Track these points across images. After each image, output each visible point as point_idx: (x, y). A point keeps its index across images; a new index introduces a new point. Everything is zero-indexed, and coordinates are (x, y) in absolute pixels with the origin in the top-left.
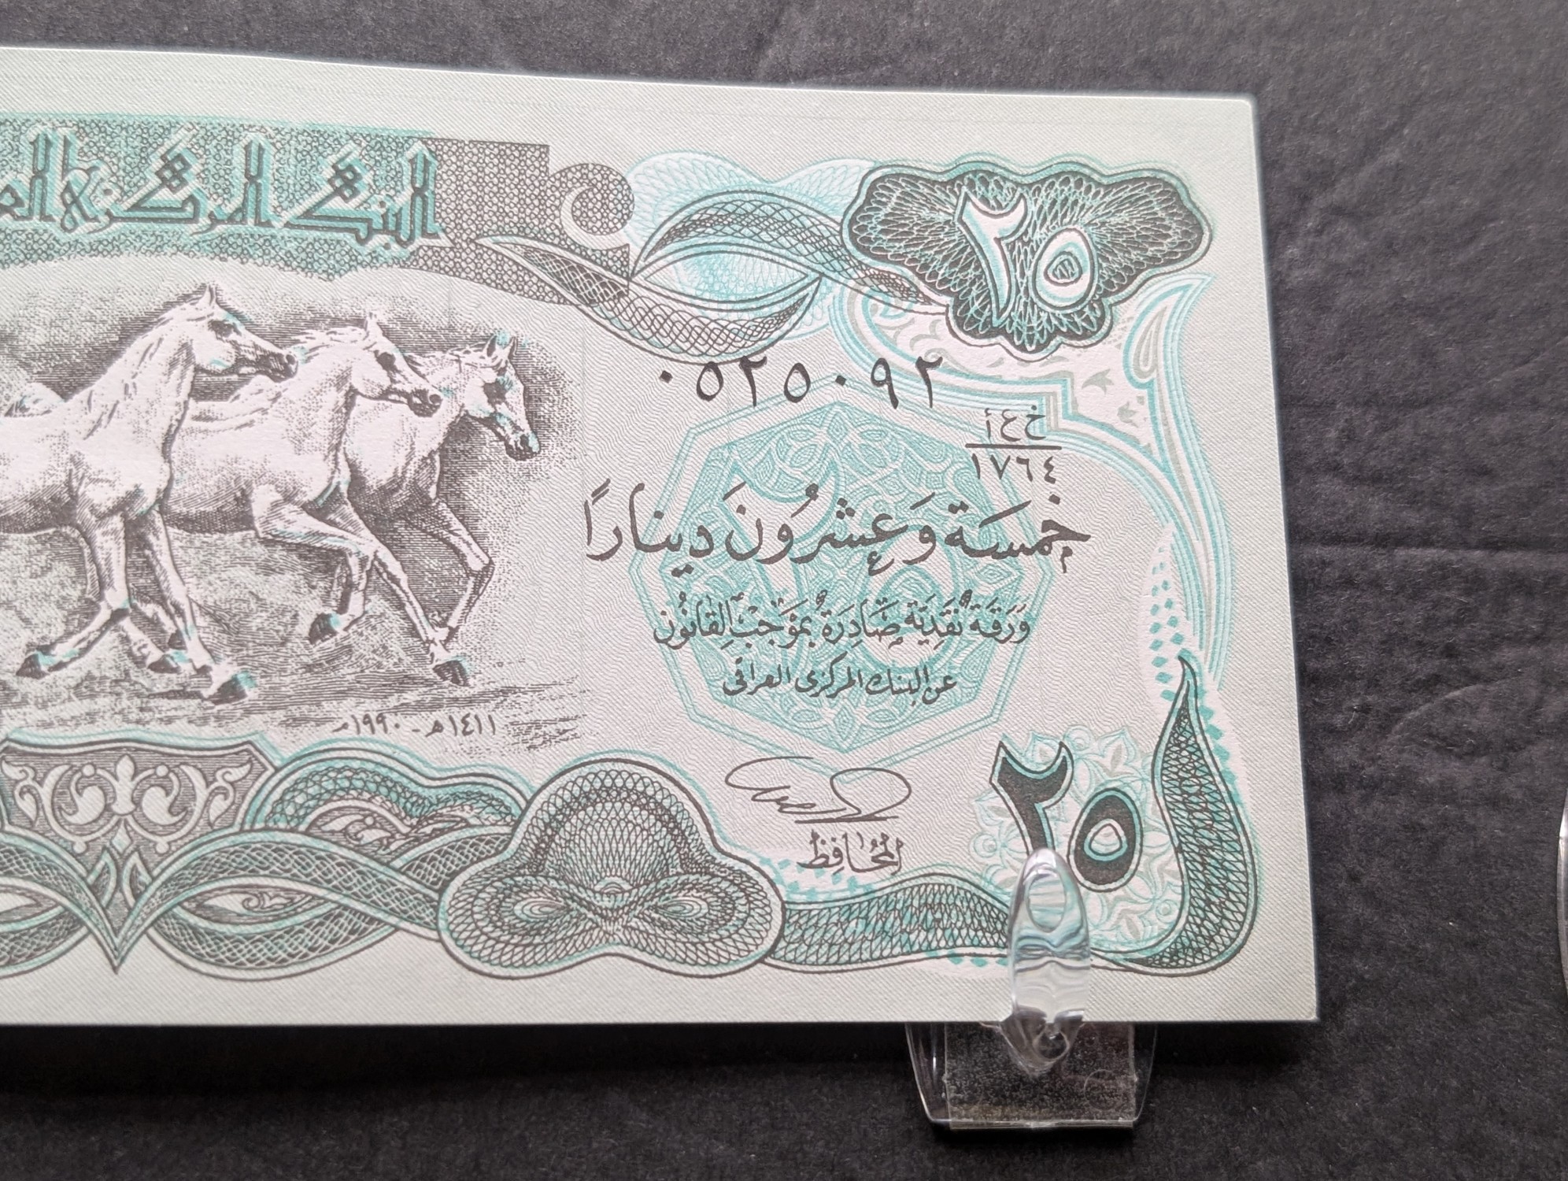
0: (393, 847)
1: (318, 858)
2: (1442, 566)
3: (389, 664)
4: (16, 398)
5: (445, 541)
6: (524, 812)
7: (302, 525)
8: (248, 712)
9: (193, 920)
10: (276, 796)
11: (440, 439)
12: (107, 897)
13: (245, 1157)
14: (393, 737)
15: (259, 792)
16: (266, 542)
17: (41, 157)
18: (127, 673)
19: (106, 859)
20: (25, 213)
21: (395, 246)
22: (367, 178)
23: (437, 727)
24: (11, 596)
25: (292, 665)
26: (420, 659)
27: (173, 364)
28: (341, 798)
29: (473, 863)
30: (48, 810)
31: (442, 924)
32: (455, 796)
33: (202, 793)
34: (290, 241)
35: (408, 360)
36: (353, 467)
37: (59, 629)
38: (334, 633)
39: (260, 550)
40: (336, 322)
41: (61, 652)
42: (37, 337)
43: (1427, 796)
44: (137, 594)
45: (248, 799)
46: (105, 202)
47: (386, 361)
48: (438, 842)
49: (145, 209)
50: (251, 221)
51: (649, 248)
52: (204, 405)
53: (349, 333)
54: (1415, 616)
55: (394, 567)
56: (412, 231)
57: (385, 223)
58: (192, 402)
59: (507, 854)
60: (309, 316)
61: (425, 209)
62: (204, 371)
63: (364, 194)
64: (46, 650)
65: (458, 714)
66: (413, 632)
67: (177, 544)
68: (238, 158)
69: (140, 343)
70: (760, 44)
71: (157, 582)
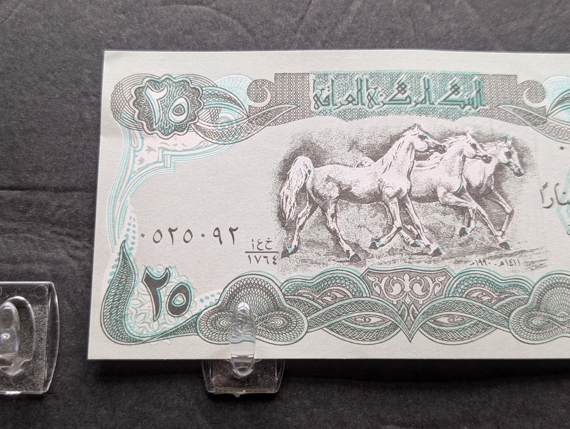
0: (492, 302)
1: (470, 306)
3: (485, 243)
4: (360, 162)
5: (498, 203)
6: (532, 290)
7: (453, 199)
8: (443, 259)
9: (433, 325)
10: (455, 286)
11: (493, 171)
12: (405, 318)
13: (450, 402)
14: (489, 267)
15: (449, 285)
16: (443, 205)
17: (359, 85)
18: (404, 248)
19: (404, 306)
20: (356, 103)
21: (473, 110)
22: (462, 88)
23: (502, 264)
24: (365, 224)
25: (455, 244)
26: (494, 242)
27: (408, 149)
28: (475, 286)
29: (518, 307)
30: (384, 291)
31: (510, 327)
32: (510, 286)
33: (432, 285)
34: (441, 109)
35: (481, 145)
36: (467, 180)
37: (381, 234)
38: (467, 234)
39: (441, 208)
40: (457, 134)
41: (383, 241)
42: (364, 142)
44: (404, 222)
45: (446, 287)
46: (382, 99)
47: (474, 146)
48: (506, 300)
49: (394, 100)
50: (428, 103)
51: (552, 107)
52: (419, 162)
53: (462, 137)
55: (483, 212)
56: (477, 104)
57: (469, 102)
58: (415, 161)
59: (528, 304)
60: (449, 133)
61: (480, 97)
62: (418, 151)
63: (461, 93)
64: (378, 240)
65: (508, 259)
66: (491, 233)
67: (415, 206)
68: (422, 83)
69: (397, 143)
71: (410, 218)
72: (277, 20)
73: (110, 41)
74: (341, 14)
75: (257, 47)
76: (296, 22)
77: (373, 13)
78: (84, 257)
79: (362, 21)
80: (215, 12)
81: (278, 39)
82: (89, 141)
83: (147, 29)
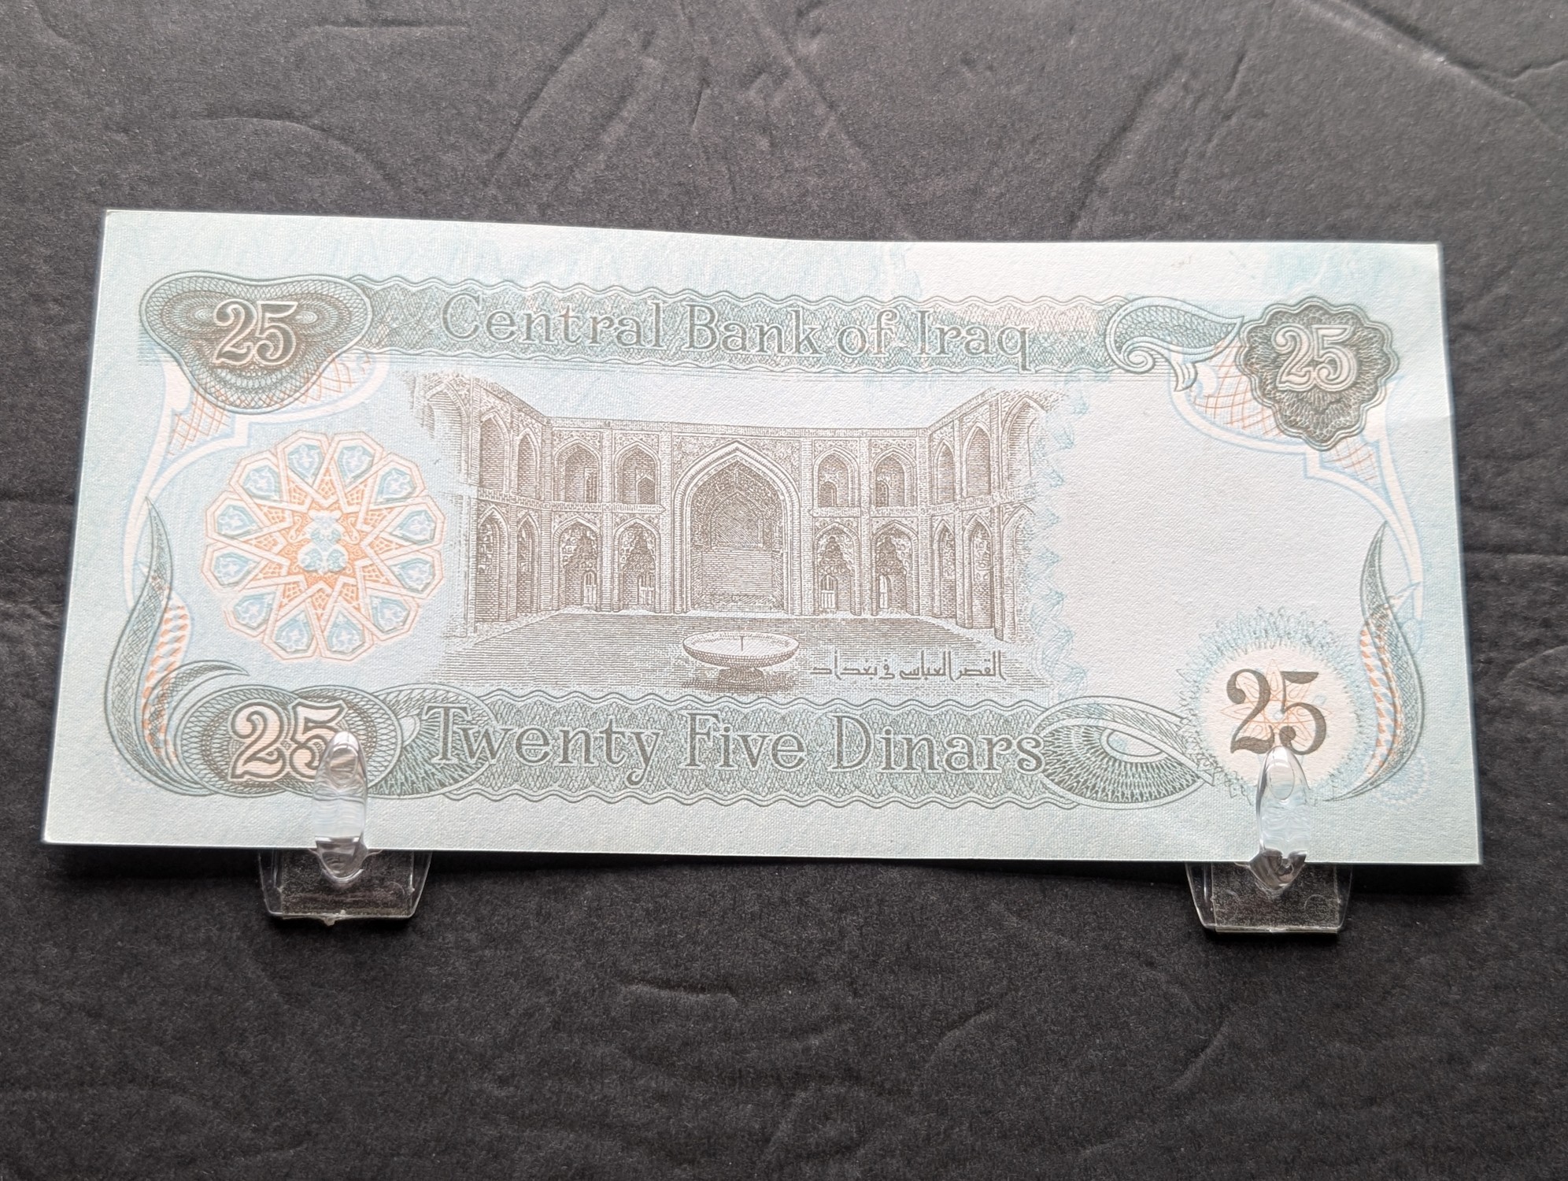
72: (448, 158)
73: (93, 189)
74: (583, 149)
75: (403, 210)
76: (489, 163)
77: (650, 151)
78: (21, 636)
79: (625, 166)
80: (317, 135)
81: (447, 196)
82: (42, 395)
83: (174, 167)
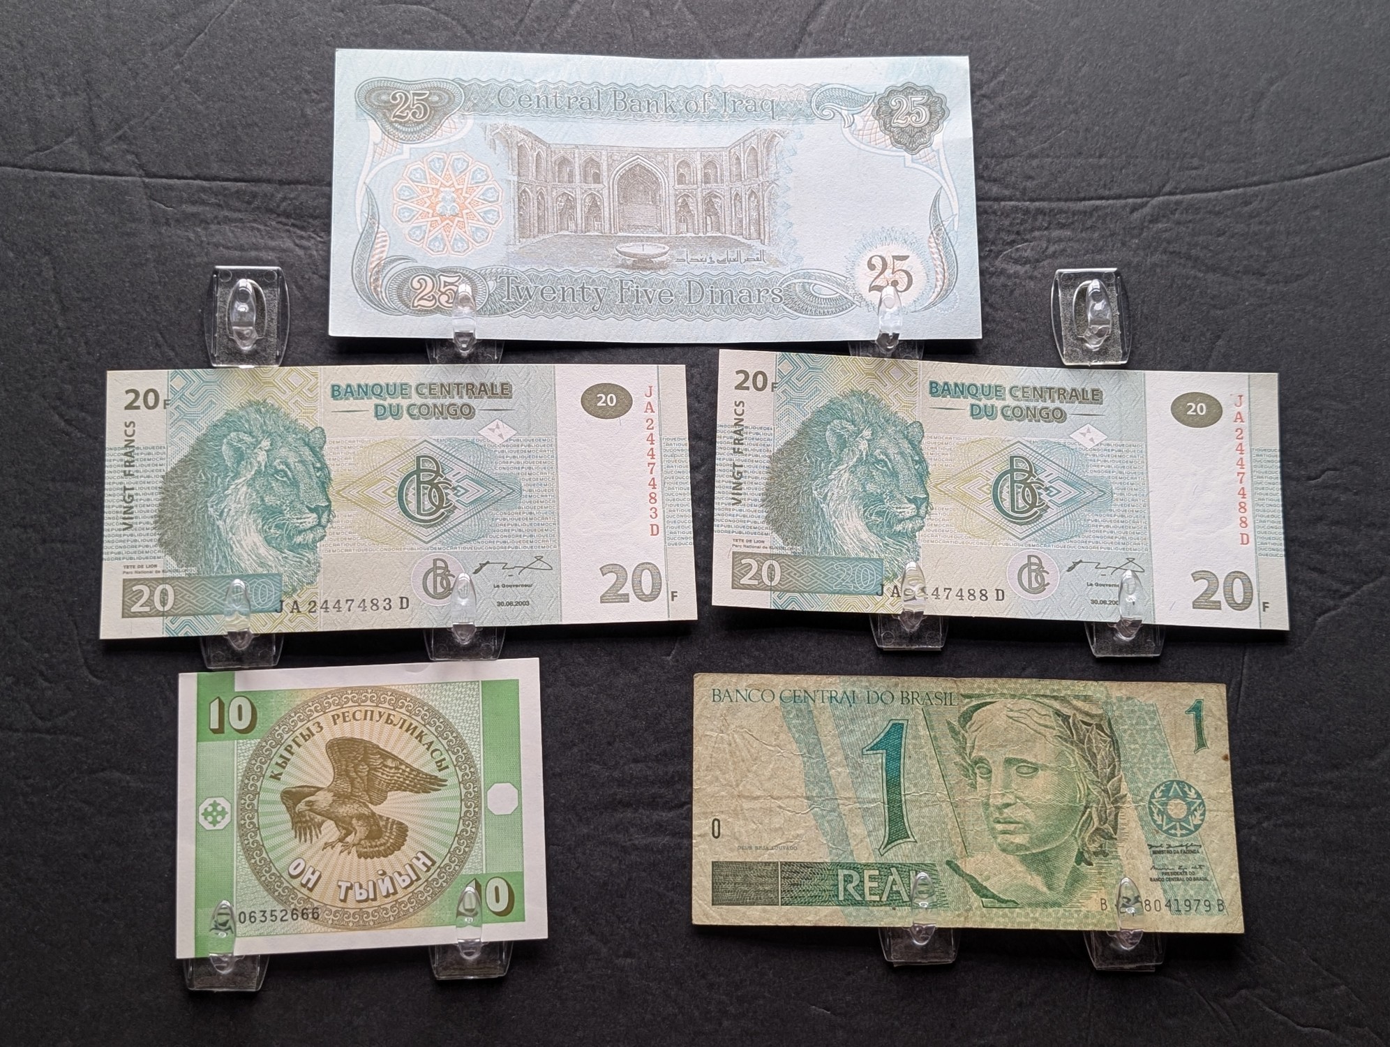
2: (1016, 207)
43: (1009, 277)
54: (1007, 222)
70: (796, 47)
72: (496, 22)
74: (560, 17)
75: (476, 48)
76: (516, 25)
77: (592, 18)
79: (581, 25)
80: (434, 13)
81: (497, 41)
83: (367, 28)
